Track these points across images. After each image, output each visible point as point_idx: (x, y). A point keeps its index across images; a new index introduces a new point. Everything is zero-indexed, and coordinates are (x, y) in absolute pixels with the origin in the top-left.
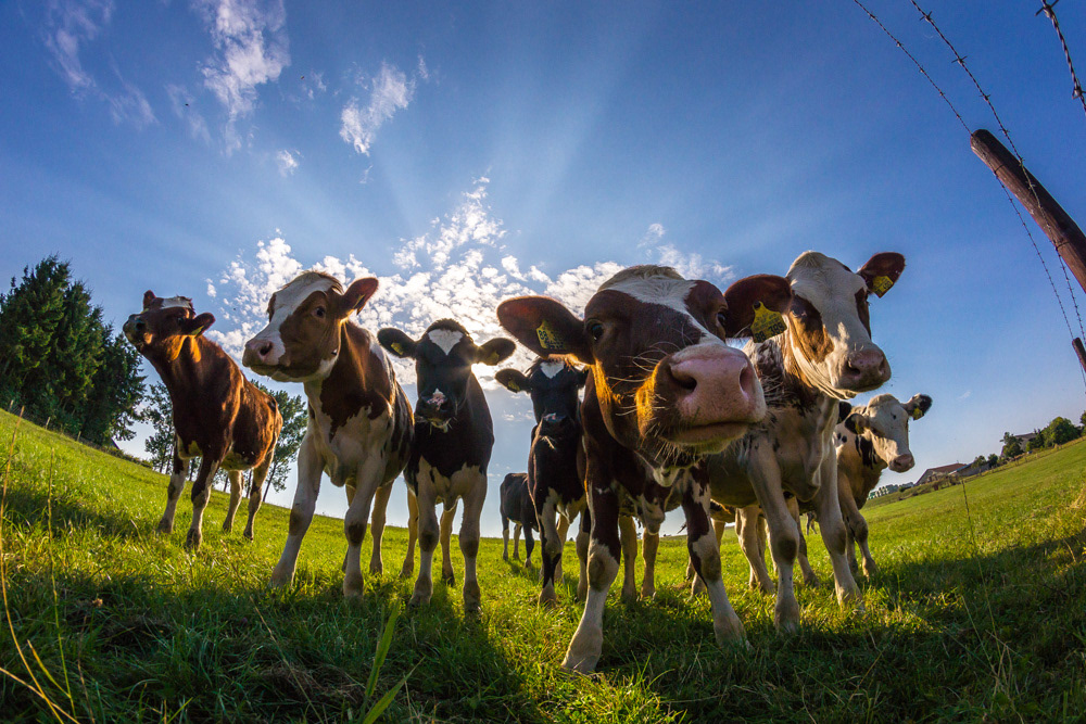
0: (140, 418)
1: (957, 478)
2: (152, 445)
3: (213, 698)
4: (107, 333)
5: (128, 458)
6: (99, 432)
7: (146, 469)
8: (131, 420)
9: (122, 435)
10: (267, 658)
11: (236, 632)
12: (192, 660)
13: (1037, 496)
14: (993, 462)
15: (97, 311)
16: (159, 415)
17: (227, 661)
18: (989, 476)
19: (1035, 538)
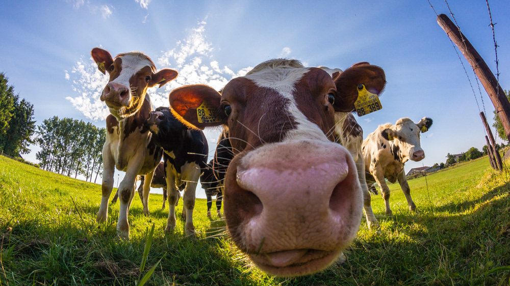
0: (33, 142)
1: (425, 173)
2: (40, 156)
3: (70, 278)
4: (16, 99)
5: (27, 163)
6: (13, 150)
7: (37, 168)
8: (29, 143)
9: (24, 151)
10: (96, 257)
11: (81, 245)
12: (59, 259)
13: (462, 182)
14: (442, 166)
15: (11, 88)
16: (43, 140)
17: (77, 259)
18: (440, 173)
19: (460, 200)
